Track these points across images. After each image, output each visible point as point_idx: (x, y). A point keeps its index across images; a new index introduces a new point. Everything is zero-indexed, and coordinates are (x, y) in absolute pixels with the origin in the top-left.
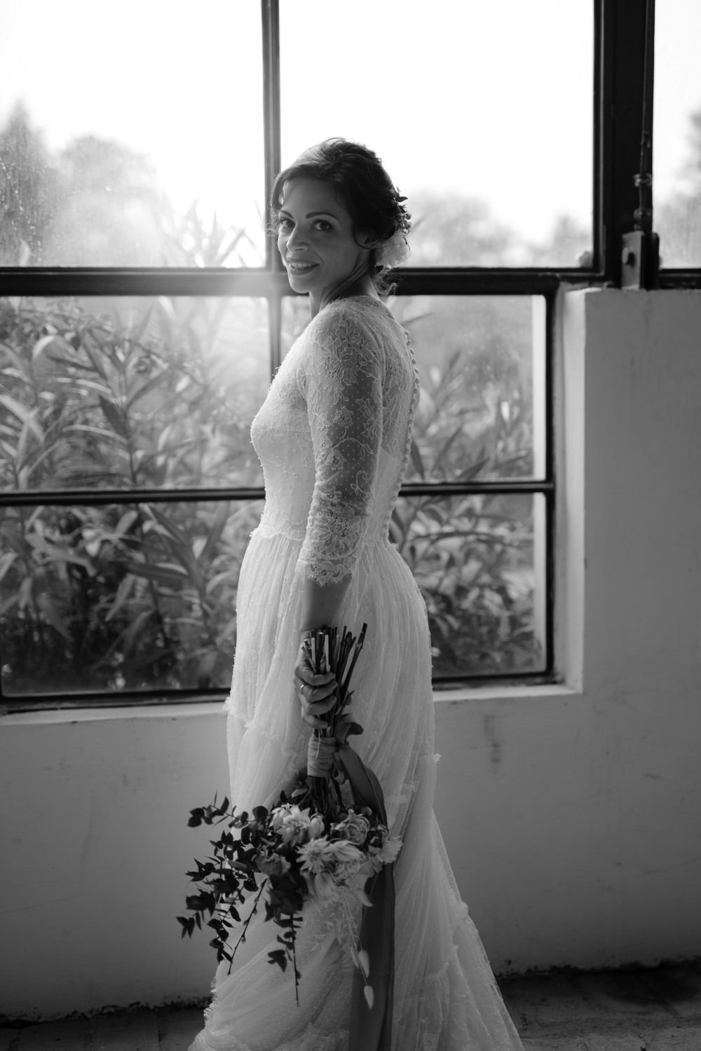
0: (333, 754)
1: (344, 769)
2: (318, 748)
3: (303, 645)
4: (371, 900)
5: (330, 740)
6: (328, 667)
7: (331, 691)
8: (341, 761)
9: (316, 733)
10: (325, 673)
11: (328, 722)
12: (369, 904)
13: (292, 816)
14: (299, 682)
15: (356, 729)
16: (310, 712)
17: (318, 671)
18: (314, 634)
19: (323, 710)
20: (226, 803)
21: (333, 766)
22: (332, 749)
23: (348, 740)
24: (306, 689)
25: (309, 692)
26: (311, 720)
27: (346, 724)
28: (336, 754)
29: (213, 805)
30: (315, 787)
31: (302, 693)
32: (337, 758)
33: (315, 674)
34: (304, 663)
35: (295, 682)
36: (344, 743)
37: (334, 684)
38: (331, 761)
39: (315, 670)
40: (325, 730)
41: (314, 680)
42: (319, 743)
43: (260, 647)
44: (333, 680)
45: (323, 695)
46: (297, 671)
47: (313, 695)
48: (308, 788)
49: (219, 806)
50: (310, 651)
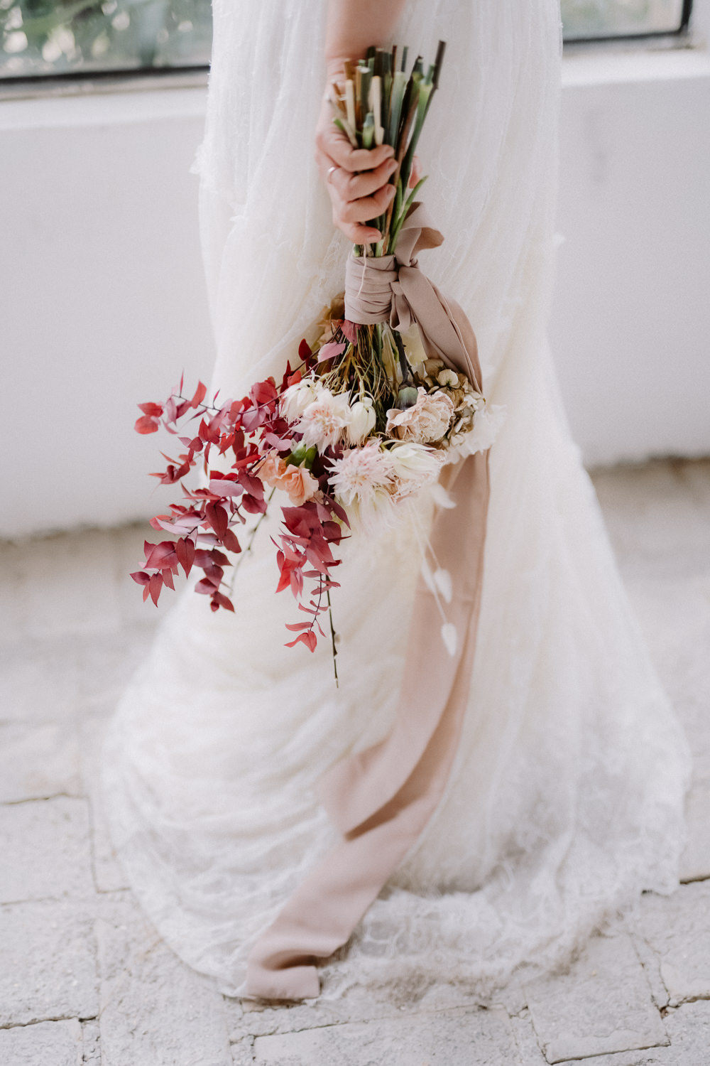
0: (390, 284)
1: (408, 308)
2: (363, 276)
3: (329, 93)
4: (451, 498)
5: (387, 262)
6: (380, 134)
7: (384, 178)
8: (404, 297)
9: (360, 249)
10: (373, 146)
11: (381, 230)
12: (450, 505)
13: (320, 404)
14: (326, 162)
15: (429, 239)
16: (347, 218)
17: (360, 145)
18: (351, 74)
19: (373, 212)
20: (201, 389)
21: (390, 304)
22: (389, 277)
23: (416, 258)
24: (338, 174)
25: (344, 181)
26: (349, 230)
27: (412, 232)
28: (394, 285)
29: (178, 394)
30: (358, 342)
31: (331, 183)
32: (396, 292)
33: (355, 149)
34: (334, 126)
35: (318, 159)
36: (409, 264)
37: (390, 165)
38: (385, 298)
39: (354, 141)
40: (374, 246)
41: (352, 162)
42: (365, 268)
43: (254, 73)
44: (388, 159)
45: (370, 186)
46: (320, 141)
47: (351, 190)
48: (347, 342)
49: (189, 395)
50: (342, 105)
